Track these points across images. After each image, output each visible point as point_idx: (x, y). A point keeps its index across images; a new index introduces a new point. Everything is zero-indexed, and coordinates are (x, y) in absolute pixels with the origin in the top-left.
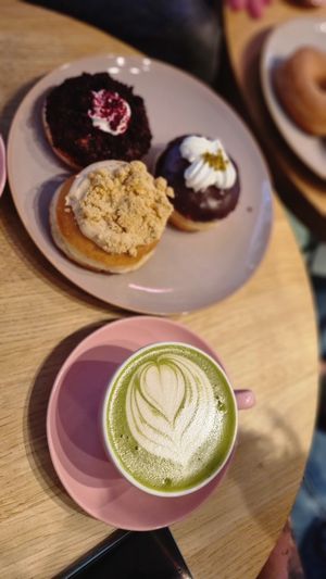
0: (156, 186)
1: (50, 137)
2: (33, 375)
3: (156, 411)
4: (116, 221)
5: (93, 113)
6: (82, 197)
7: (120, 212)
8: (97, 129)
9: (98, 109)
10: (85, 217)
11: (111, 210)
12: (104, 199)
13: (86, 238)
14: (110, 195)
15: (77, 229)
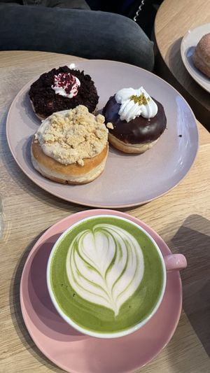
3: (91, 267)
4: (66, 142)
5: (54, 86)
6: (44, 131)
7: (68, 136)
8: (58, 95)
9: (57, 83)
11: (62, 136)
12: (58, 130)
14: (62, 128)
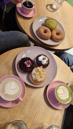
0: (41, 68)
1: (23, 72)
2: (44, 100)
3: (62, 95)
4: (41, 77)
5: (27, 66)
6: (35, 78)
7: (41, 76)
8: (29, 67)
10: (38, 80)
12: (38, 76)
13: (39, 82)
15: (37, 81)
